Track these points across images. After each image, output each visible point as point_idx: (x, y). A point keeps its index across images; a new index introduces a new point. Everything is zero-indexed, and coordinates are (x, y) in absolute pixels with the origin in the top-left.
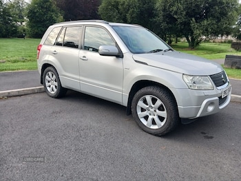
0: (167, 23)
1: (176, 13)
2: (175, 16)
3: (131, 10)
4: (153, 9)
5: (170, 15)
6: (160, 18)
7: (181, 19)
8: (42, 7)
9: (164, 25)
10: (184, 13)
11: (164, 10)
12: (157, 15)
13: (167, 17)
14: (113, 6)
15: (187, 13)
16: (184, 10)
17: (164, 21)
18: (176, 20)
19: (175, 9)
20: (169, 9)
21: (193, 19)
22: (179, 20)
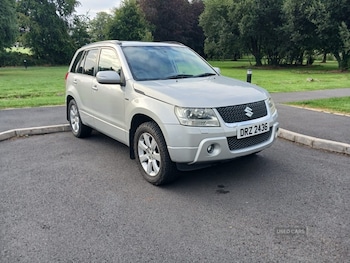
0: (302, 32)
1: (314, 16)
2: (313, 21)
3: (245, 17)
4: (280, 13)
5: (305, 19)
6: (289, 26)
7: (323, 24)
8: (127, 22)
9: (295, 36)
10: (328, 15)
11: (296, 13)
12: (285, 21)
13: (300, 23)
14: (220, 12)
15: (333, 16)
16: (328, 10)
17: (295, 30)
18: (314, 26)
19: (312, 9)
20: (303, 10)
21: (343, 23)
22: (319, 27)
